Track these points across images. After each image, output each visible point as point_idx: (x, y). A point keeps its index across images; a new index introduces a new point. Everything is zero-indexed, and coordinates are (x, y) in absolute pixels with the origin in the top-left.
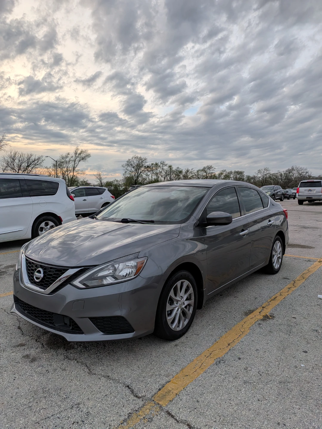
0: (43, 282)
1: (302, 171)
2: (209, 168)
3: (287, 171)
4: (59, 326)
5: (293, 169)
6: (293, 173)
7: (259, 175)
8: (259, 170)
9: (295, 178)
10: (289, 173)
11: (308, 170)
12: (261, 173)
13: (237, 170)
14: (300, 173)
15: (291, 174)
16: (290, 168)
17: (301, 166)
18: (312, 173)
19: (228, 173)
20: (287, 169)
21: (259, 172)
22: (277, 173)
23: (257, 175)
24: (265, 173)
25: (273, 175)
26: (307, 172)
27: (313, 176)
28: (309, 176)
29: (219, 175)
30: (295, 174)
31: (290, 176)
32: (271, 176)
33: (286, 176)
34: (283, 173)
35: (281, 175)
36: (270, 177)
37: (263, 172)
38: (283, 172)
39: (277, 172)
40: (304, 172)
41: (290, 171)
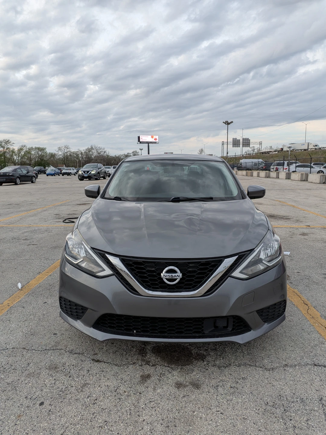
0: (183, 283)
1: (101, 150)
2: (7, 142)
3: (86, 150)
4: (209, 332)
5: (92, 148)
6: (92, 152)
7: (60, 153)
8: (59, 148)
9: (95, 157)
10: (89, 152)
11: (106, 149)
12: (62, 151)
13: (37, 146)
14: (99, 152)
15: (91, 153)
16: (90, 147)
17: (99, 146)
18: (110, 153)
19: (29, 149)
20: (87, 148)
21: (59, 150)
22: (77, 152)
23: (57, 153)
24: (66, 151)
25: (73, 153)
26: (105, 152)
27: (110, 155)
28: (107, 155)
29: (19, 151)
30: (95, 154)
31: (90, 155)
32: (72, 154)
33: (87, 155)
34: (83, 152)
35: (82, 153)
36: (70, 155)
37: (63, 150)
38: (84, 150)
39: (77, 150)
40: (102, 152)
41: (90, 150)
